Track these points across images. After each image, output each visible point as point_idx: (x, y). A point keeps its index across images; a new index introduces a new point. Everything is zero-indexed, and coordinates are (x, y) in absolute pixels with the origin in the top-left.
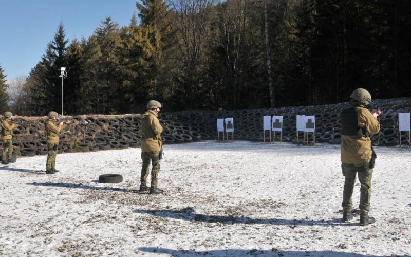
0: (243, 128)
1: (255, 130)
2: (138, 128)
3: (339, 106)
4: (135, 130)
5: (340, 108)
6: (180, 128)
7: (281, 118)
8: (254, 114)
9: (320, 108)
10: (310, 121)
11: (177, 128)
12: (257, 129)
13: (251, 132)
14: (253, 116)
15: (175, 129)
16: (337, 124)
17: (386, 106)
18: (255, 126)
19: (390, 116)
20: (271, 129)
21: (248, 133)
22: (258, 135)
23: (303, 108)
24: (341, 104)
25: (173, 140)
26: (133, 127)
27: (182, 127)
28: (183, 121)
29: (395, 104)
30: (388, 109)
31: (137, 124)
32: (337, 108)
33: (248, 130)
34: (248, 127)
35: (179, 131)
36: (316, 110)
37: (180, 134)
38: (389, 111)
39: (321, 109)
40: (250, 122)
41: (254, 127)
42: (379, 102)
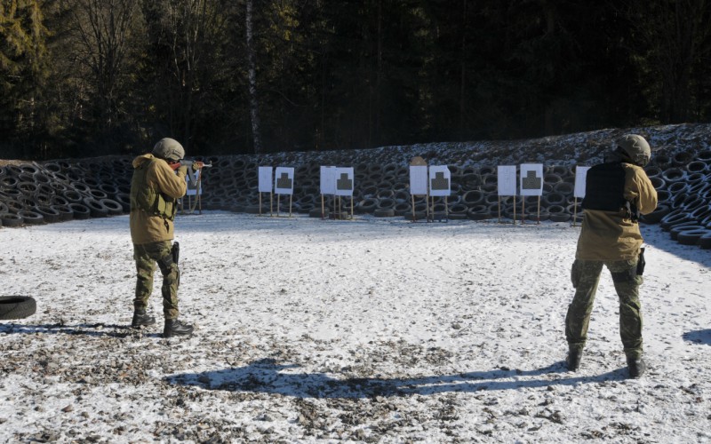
0: (213, 189)
1: (235, 192)
2: (15, 187)
3: (381, 152)
4: (10, 192)
5: (384, 156)
6: (97, 188)
7: (291, 172)
8: (232, 164)
9: (349, 155)
10: (344, 176)
11: (91, 188)
12: (240, 190)
13: (229, 194)
14: (230, 168)
15: (88, 189)
16: (382, 182)
17: (462, 153)
18: (235, 184)
19: (471, 171)
20: (273, 191)
21: (224, 197)
22: (242, 200)
23: (318, 155)
24: (385, 149)
25: (88, 211)
26: (6, 187)
27: (100, 187)
28: (101, 174)
29: (476, 151)
30: (465, 159)
31: (12, 181)
32: (378, 155)
33: (222, 191)
34: (221, 185)
35: (97, 194)
36: (343, 157)
37: (98, 199)
38: (467, 163)
39: (351, 157)
40: (224, 178)
41: (233, 187)
42: (449, 148)
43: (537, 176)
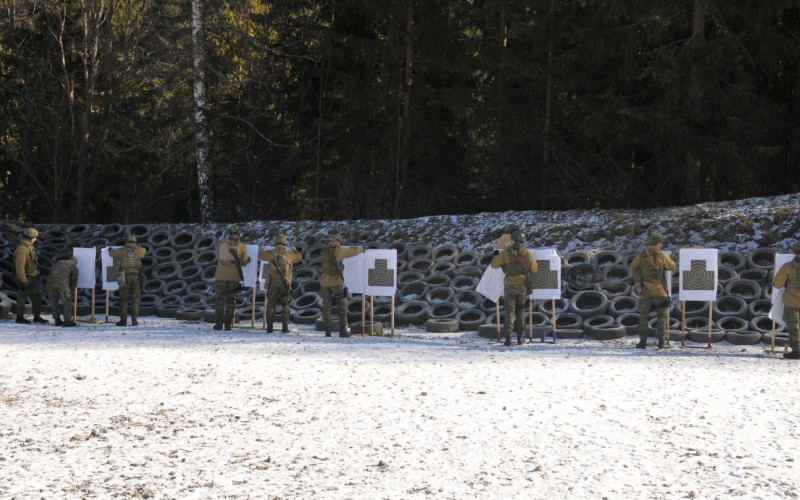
1: (180, 286)
3: (427, 225)
5: (433, 231)
8: (171, 238)
9: (373, 228)
10: (381, 263)
12: (189, 282)
13: (170, 289)
14: (169, 245)
17: (562, 229)
18: (179, 272)
19: (579, 258)
20: (257, 284)
21: (160, 294)
22: (193, 299)
23: (318, 228)
24: (433, 220)
29: (586, 226)
30: (569, 238)
32: (422, 230)
34: (155, 274)
36: (363, 233)
38: (572, 245)
39: (376, 232)
40: (160, 261)
41: (176, 278)
42: (539, 220)
43: (709, 268)
